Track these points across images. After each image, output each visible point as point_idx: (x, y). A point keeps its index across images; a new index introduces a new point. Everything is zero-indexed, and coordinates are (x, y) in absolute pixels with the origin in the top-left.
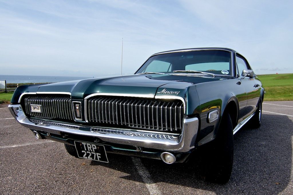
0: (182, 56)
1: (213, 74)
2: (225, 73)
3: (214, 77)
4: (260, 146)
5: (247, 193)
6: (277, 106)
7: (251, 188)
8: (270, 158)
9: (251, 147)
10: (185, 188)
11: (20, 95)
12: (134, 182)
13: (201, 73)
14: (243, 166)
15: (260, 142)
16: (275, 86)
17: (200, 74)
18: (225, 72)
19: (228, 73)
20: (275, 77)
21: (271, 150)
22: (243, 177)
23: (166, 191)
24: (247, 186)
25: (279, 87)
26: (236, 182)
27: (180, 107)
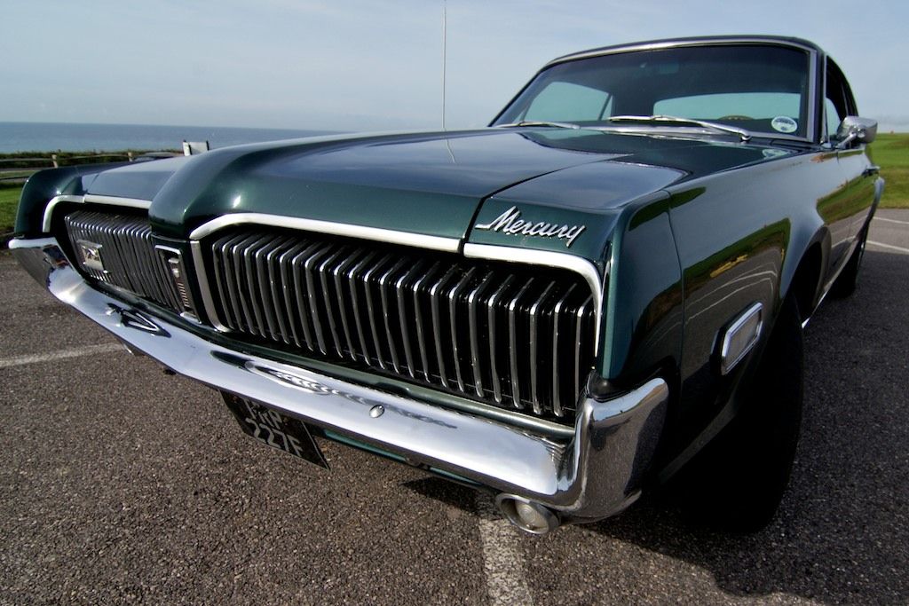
0: (643, 66)
1: (741, 132)
2: (783, 128)
3: (743, 143)
4: (856, 362)
5: (822, 578)
6: (895, 226)
7: (837, 552)
8: (891, 414)
9: (829, 367)
10: (609, 542)
11: (48, 200)
12: (443, 507)
13: (700, 126)
14: (807, 448)
15: (857, 347)
16: (892, 167)
17: (695, 130)
18: (784, 125)
19: (793, 128)
20: (889, 142)
21: (891, 381)
22: (807, 497)
23: (544, 554)
24: (823, 541)
25: (902, 171)
26: (787, 521)
27: (580, 313)
